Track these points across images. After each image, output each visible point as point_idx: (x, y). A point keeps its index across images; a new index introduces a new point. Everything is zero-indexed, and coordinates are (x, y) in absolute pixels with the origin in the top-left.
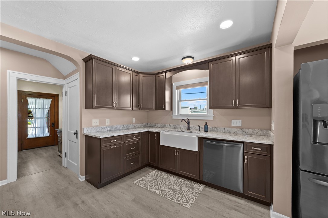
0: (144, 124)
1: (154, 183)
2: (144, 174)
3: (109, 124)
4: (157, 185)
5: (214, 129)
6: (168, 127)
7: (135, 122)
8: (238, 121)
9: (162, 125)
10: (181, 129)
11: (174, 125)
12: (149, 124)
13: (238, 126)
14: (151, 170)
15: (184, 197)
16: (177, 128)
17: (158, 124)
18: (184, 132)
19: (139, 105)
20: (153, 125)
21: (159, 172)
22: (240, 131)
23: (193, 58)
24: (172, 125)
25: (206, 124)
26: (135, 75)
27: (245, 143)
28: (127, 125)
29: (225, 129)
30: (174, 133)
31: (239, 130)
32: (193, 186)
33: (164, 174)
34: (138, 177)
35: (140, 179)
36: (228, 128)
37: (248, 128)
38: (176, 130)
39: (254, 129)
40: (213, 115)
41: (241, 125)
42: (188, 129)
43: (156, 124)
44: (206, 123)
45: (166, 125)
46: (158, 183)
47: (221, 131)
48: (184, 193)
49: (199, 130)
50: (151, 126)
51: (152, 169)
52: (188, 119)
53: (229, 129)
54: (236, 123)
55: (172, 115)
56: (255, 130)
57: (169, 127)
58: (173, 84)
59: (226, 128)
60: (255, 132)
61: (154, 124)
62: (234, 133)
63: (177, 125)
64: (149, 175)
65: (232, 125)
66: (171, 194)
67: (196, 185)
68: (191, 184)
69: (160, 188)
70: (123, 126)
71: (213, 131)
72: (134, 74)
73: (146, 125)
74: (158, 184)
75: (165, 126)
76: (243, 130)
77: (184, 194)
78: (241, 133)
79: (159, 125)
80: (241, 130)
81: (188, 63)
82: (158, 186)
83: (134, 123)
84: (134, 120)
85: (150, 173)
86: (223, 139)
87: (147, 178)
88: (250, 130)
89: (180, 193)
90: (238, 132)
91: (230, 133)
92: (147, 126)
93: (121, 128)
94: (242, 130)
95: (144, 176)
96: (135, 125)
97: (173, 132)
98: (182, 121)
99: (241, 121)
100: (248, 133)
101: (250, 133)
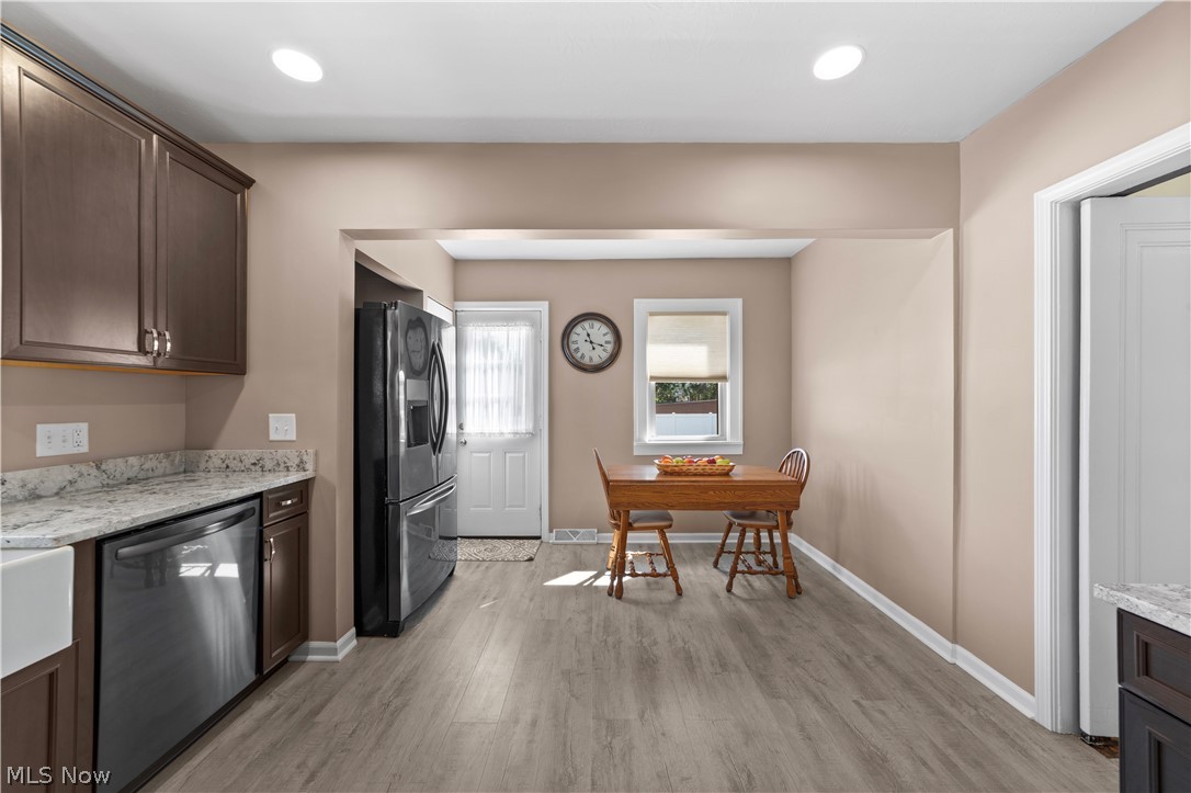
13: (74, 451)
22: (90, 477)
27: (264, 495)
29: (5, 482)
31: (83, 468)
36: (21, 474)
37: (124, 456)
39: (147, 454)
41: (85, 449)
53: (30, 476)
54: (63, 439)
56: (151, 456)
59: (11, 474)
60: (148, 465)
62: (62, 494)
65: (41, 454)
76: (103, 467)
78: (95, 483)
80: (94, 472)
88: (131, 460)
90: (81, 484)
94: (98, 468)
99: (84, 427)
100: (126, 476)
101: (131, 475)
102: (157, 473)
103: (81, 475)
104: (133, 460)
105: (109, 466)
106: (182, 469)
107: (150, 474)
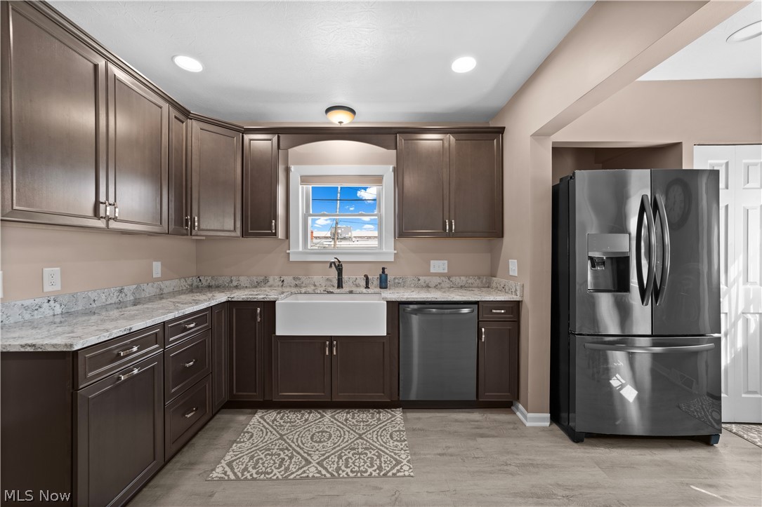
0: (189, 281)
1: (281, 450)
2: (227, 436)
3: (58, 287)
4: (295, 453)
5: (397, 281)
6: (277, 284)
7: (159, 275)
8: (442, 261)
9: (255, 280)
10: (315, 285)
11: (294, 278)
12: (206, 281)
13: (442, 271)
14: (242, 418)
15: (383, 454)
16: (304, 285)
17: (242, 278)
18: (332, 293)
19: (187, 220)
20: (223, 280)
21: (272, 415)
22: (446, 284)
23: (352, 111)
24: (288, 279)
25: (383, 272)
26: (176, 117)
27: (480, 303)
28: (135, 286)
29: (419, 280)
30: (302, 300)
31: (444, 279)
32: (379, 419)
33: (291, 416)
34: (212, 455)
35: (228, 458)
36: (424, 277)
37: (460, 276)
38: (303, 290)
39: (469, 276)
40: (396, 252)
41: (446, 271)
42: (340, 285)
43: (234, 278)
44: (383, 269)
45: (271, 279)
46: (293, 445)
47: (412, 285)
48: (374, 443)
49: (367, 287)
50: (213, 283)
51: (244, 414)
52: (339, 262)
53: (427, 279)
54: (439, 266)
55: (288, 251)
56: (471, 277)
57: (280, 283)
58: (293, 168)
59: (420, 278)
60: (470, 281)
61: (227, 279)
62: (436, 287)
63: (303, 279)
64: (248, 432)
65: (431, 271)
66: (350, 460)
67: (384, 415)
68: (373, 418)
69: (309, 458)
70: (121, 291)
71: (397, 285)
72: (174, 113)
73: (195, 284)
74: (294, 449)
75: (266, 281)
76: (451, 279)
77: (377, 447)
78: (448, 285)
79: (244, 280)
80: (447, 281)
81: (340, 123)
82: (298, 453)
83: (158, 280)
84: (157, 268)
85: (248, 427)
86: (443, 300)
87: (248, 445)
88: (462, 278)
89: (366, 449)
90: (443, 285)
91: (428, 286)
92: (198, 287)
93: (114, 300)
94: (449, 280)
95: (235, 441)
96: (163, 286)
97: (299, 296)
98: (331, 266)
99: (446, 262)
100: (460, 285)
101: (463, 285)
102: (474, 285)
103: (443, 281)
104: (463, 278)
105: (453, 279)
106: (487, 286)
107: (471, 285)
